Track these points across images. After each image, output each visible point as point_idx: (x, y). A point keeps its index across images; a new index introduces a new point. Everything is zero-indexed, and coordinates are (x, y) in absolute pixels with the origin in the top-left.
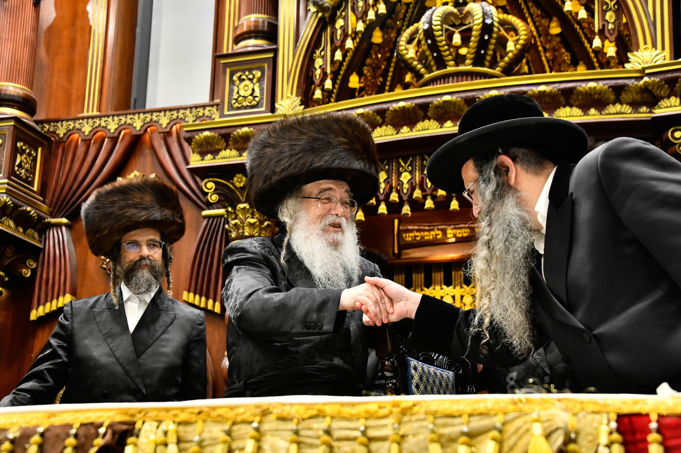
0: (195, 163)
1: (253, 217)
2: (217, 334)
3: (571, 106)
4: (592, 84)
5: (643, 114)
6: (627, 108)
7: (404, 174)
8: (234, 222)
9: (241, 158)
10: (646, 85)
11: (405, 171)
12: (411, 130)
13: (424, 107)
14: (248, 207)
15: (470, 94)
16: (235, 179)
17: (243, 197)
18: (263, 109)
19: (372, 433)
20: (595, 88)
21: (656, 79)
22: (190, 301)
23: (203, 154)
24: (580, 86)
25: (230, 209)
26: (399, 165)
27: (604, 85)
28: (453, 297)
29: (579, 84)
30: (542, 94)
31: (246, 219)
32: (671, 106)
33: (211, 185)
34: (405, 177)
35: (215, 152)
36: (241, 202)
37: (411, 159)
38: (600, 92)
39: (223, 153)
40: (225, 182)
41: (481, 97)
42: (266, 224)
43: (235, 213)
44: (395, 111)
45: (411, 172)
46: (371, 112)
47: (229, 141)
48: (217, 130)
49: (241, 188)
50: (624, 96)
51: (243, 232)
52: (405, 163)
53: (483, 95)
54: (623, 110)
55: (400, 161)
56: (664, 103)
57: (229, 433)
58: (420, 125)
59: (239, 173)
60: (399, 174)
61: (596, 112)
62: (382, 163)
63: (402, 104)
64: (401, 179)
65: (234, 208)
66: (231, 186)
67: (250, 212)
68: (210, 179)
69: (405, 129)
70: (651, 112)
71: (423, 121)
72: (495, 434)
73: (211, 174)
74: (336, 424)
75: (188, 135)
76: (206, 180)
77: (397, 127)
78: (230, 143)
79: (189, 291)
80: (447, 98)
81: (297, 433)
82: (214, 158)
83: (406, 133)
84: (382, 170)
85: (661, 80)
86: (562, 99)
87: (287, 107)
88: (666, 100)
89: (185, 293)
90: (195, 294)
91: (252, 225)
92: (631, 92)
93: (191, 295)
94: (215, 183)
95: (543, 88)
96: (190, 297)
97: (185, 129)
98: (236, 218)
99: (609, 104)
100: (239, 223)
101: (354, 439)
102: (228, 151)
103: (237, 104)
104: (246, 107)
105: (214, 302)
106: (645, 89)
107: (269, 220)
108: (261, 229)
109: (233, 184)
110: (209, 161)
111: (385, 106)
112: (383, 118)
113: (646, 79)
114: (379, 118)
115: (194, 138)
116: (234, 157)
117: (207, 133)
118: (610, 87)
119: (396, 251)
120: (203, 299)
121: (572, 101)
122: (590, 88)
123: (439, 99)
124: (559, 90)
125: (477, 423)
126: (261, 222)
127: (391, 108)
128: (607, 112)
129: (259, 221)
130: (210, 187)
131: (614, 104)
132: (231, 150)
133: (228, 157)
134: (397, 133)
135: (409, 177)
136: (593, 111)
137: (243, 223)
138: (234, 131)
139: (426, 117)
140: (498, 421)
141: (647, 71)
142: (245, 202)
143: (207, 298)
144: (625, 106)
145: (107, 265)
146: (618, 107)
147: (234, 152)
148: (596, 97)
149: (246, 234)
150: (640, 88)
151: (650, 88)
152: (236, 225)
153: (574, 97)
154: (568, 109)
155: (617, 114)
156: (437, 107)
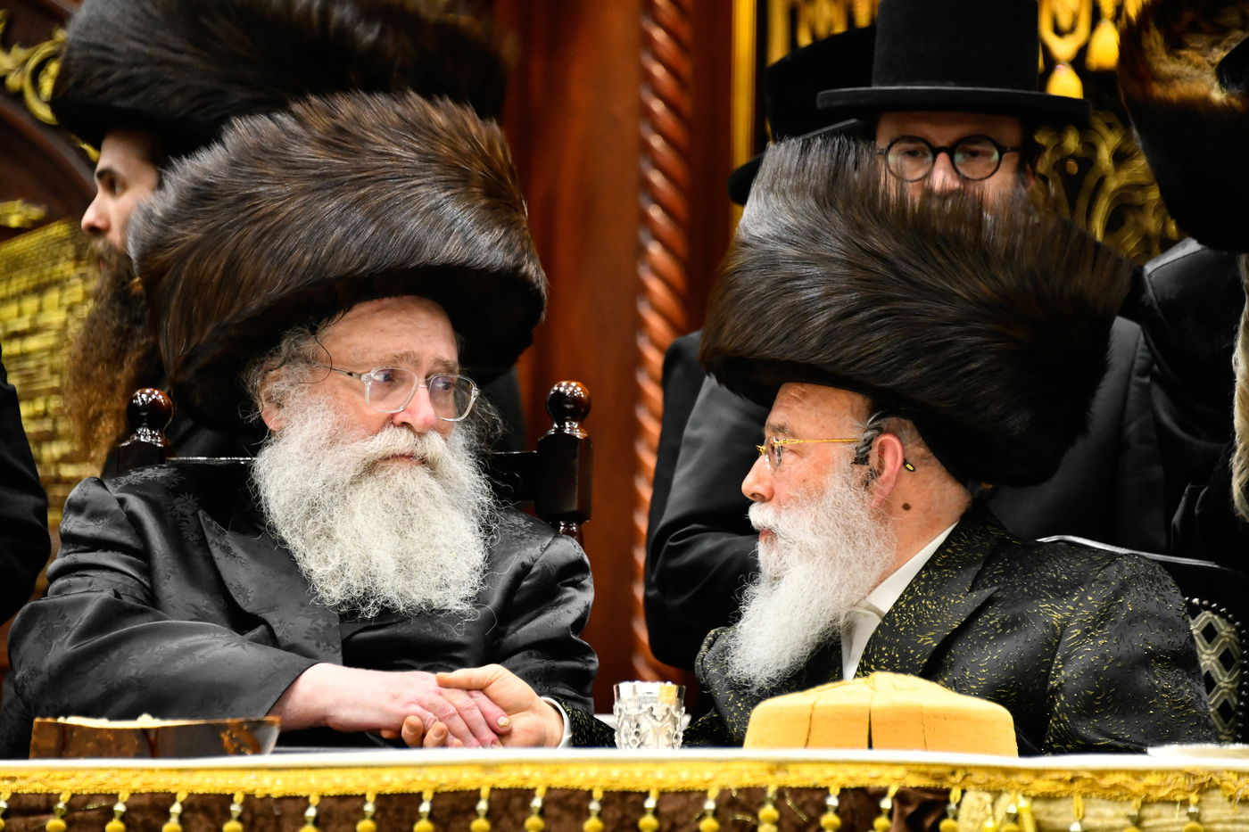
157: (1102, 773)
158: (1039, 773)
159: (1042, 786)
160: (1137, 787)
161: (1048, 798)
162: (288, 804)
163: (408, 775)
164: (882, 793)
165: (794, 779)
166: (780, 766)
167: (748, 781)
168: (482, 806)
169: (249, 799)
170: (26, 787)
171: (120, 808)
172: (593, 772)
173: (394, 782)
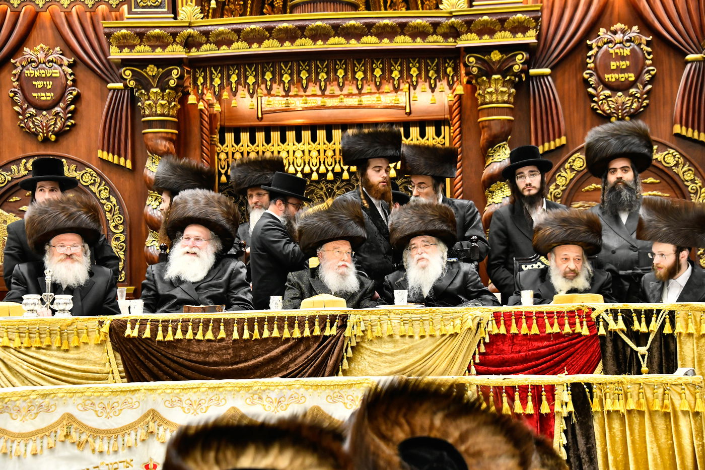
0: (114, 54)
1: (163, 99)
2: (127, 183)
3: (405, 35)
4: (419, 21)
5: (450, 43)
6: (440, 38)
7: (285, 76)
8: (148, 102)
9: (154, 53)
10: (453, 24)
11: (286, 73)
12: (292, 44)
13: (302, 28)
14: (159, 91)
15: (335, 22)
16: (148, 68)
17: (154, 83)
18: (166, 10)
19: (423, 318)
20: (421, 23)
21: (459, 20)
22: (104, 158)
23: (121, 48)
24: (411, 21)
25: (143, 91)
26: (281, 69)
27: (427, 22)
28: (303, 152)
29: (410, 19)
30: (386, 26)
31: (158, 100)
32: (468, 40)
33: (128, 72)
34: (286, 78)
35: (132, 47)
36: (153, 87)
37: (290, 64)
38: (424, 27)
39: (138, 48)
40: (140, 71)
41: (344, 25)
42: (173, 104)
43: (148, 94)
44: (280, 30)
45: (291, 75)
46: (261, 28)
47: (143, 38)
48: (133, 29)
49: (153, 76)
50: (439, 30)
51: (156, 111)
52: (286, 67)
53: (345, 23)
54: (438, 40)
55: (282, 65)
56: (464, 37)
57: (379, 318)
58: (298, 41)
59: (151, 64)
60: (282, 76)
61: (421, 41)
62: (268, 65)
63: (285, 25)
64: (283, 79)
65: (148, 91)
66: (145, 74)
67: (161, 95)
68: (128, 68)
69: (287, 43)
70: (455, 42)
71: (301, 38)
72: (461, 318)
73: (127, 63)
74: (413, 316)
75: (107, 31)
76: (124, 69)
77: (282, 41)
78: (144, 40)
79: (103, 150)
80: (319, 23)
81: (401, 318)
82: (131, 51)
83: (287, 47)
84: (268, 71)
85: (463, 21)
86: (399, 30)
87: (189, 13)
88: (465, 35)
89: (100, 152)
90: (108, 153)
91: (162, 105)
92: (443, 27)
93: (105, 153)
94: (131, 70)
95: (386, 21)
96: (104, 155)
97: (104, 25)
98: (149, 99)
99: (429, 35)
100: (152, 103)
101: (419, 320)
102: (142, 47)
103: (142, 3)
104: (151, 7)
105: (126, 159)
106: (452, 26)
107: (174, 101)
108: (169, 108)
109: (147, 73)
110: (126, 54)
111: (272, 25)
112: (270, 33)
113: (453, 19)
114: (267, 33)
115: (113, 34)
116: (148, 52)
117: (124, 31)
118: (430, 23)
119: (260, 116)
120: (116, 157)
121: (405, 32)
122: (418, 23)
123: (313, 24)
124: (397, 23)
125: (455, 315)
126: (170, 103)
127: (277, 27)
128: (427, 40)
129: (168, 102)
130: (128, 74)
131: (432, 35)
132: (145, 46)
133: (142, 52)
134: (281, 46)
135: (289, 79)
136: (418, 39)
137: (156, 104)
138: (147, 31)
139: (303, 36)
140: (461, 314)
141: (454, 14)
142: (156, 87)
143: (119, 156)
144: (439, 37)
145: (25, 125)
146: (435, 37)
147: (148, 48)
148: (421, 29)
149: (159, 112)
150: (449, 25)
151: (455, 26)
152: (150, 105)
153: (406, 28)
154: (402, 37)
155: (434, 42)
156: (312, 29)
157: (373, 311)
158: (363, 311)
159: (363, 313)
160: (379, 312)
161: (364, 315)
162: (232, 320)
163: (252, 314)
164: (337, 316)
165: (321, 314)
166: (319, 311)
167: (313, 314)
168: (266, 320)
169: (224, 319)
170: (184, 317)
171: (202, 321)
172: (285, 313)
173: (251, 316)
